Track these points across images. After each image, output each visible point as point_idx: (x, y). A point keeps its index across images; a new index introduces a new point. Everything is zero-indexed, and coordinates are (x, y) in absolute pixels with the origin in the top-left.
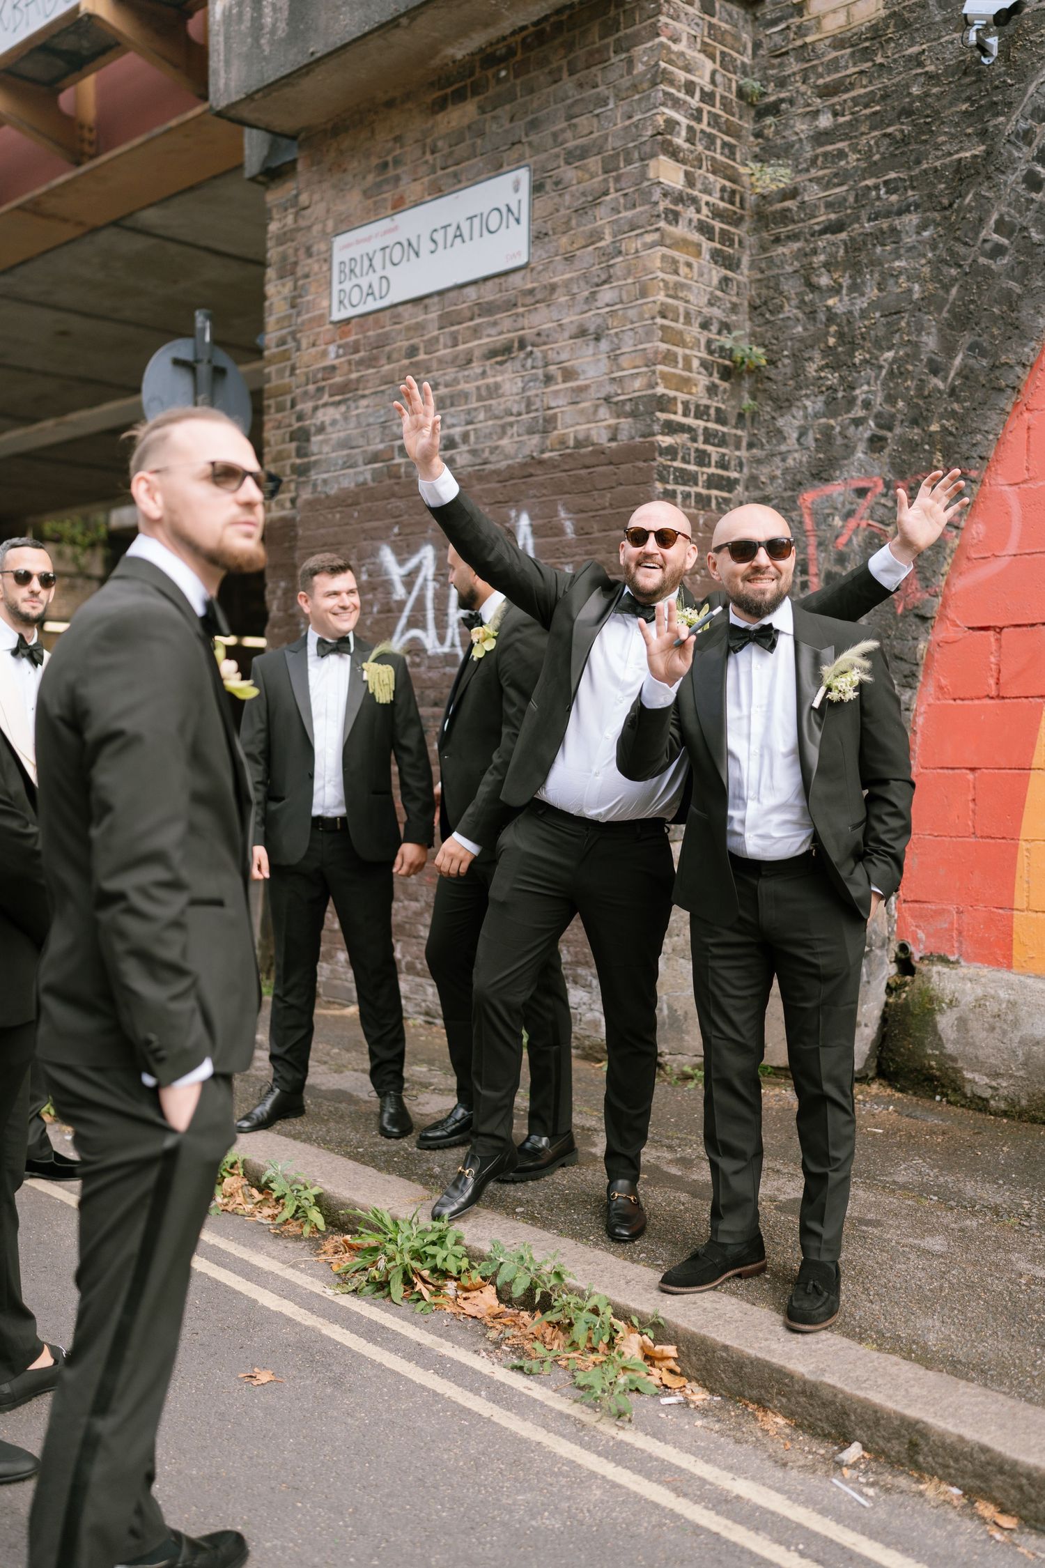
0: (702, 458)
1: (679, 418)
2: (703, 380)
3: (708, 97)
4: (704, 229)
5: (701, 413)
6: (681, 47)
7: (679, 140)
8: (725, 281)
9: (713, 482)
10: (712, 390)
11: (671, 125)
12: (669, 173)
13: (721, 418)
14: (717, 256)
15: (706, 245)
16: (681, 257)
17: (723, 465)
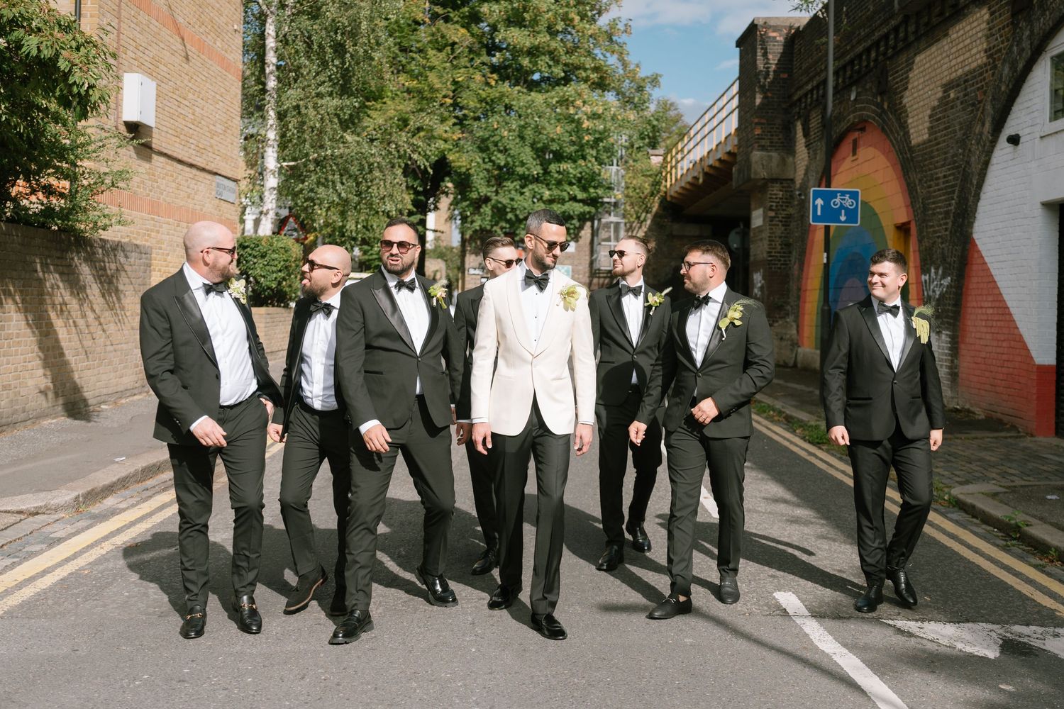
0: (780, 260)
1: (773, 254)
2: (779, 247)
3: (781, 199)
4: (781, 221)
5: (779, 253)
6: (775, 192)
7: (774, 208)
8: (786, 230)
9: (782, 264)
10: (782, 248)
11: (772, 206)
12: (772, 214)
13: (784, 253)
14: (783, 225)
15: (780, 224)
16: (773, 227)
17: (785, 261)
